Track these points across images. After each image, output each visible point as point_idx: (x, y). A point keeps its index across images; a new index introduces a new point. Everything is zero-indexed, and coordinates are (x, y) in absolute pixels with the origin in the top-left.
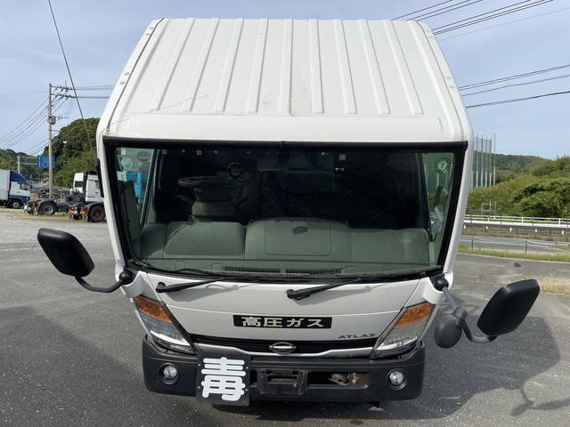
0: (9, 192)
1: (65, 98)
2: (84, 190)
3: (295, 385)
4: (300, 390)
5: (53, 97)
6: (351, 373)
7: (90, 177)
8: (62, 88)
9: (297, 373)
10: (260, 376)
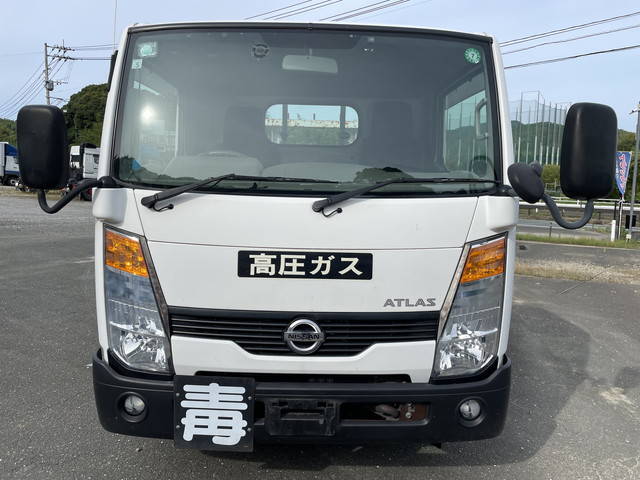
0: (4, 167)
1: (63, 60)
2: (81, 164)
3: (321, 422)
4: (328, 428)
5: (50, 59)
6: (404, 404)
7: (87, 150)
8: (60, 49)
9: (324, 404)
10: (270, 410)
